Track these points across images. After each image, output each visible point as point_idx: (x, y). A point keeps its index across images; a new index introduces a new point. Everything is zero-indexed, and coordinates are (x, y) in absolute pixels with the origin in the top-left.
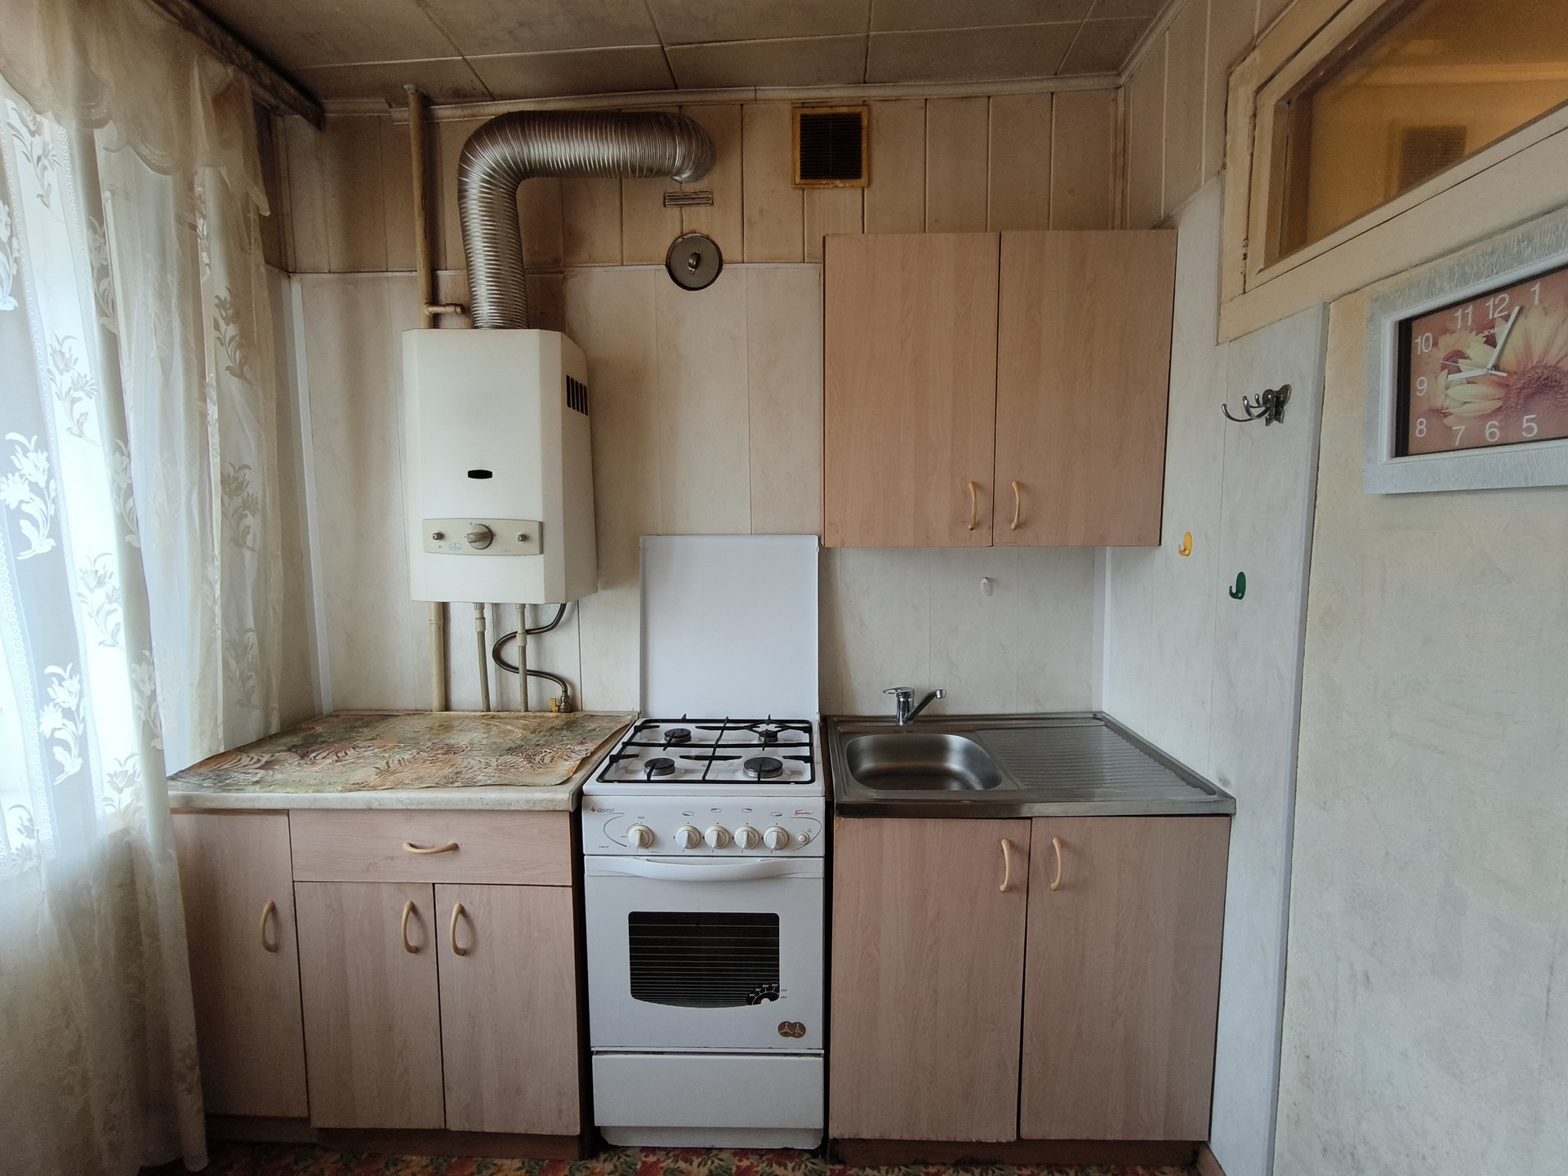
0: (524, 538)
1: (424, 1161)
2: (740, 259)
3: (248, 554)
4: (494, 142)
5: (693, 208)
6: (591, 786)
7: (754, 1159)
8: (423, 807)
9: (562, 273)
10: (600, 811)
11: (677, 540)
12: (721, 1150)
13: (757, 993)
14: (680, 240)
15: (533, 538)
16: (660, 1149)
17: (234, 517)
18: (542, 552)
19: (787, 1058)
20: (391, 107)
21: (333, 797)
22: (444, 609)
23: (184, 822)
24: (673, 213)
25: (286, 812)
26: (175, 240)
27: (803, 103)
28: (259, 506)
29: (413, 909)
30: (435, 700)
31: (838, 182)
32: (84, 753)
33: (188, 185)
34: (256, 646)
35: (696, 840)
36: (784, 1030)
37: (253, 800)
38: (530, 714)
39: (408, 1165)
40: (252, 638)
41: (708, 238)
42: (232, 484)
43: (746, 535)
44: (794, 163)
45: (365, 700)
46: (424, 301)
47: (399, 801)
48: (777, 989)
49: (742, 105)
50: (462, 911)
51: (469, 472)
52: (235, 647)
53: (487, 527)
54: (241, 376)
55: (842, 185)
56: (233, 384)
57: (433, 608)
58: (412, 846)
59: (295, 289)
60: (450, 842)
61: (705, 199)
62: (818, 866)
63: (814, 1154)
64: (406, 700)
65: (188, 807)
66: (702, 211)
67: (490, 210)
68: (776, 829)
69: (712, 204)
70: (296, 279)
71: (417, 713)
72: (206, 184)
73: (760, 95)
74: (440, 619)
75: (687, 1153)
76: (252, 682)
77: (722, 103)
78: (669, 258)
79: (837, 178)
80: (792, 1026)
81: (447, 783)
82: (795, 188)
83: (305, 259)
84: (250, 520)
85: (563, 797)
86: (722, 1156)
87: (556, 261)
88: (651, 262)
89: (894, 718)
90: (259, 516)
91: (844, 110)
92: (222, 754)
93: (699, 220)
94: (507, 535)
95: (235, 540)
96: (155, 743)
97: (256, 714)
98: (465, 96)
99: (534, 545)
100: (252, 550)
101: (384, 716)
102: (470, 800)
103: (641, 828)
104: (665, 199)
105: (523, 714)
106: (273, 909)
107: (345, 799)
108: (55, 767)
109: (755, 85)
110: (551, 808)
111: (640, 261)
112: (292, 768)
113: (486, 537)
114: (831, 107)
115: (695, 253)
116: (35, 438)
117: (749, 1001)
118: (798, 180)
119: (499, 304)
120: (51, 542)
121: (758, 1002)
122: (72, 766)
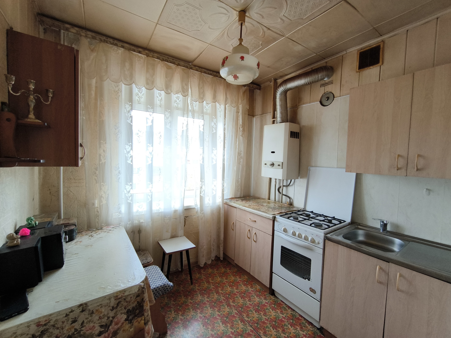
0: (279, 165)
1: (247, 278)
2: (339, 96)
3: (240, 165)
4: (283, 86)
5: (328, 86)
6: (278, 217)
7: (303, 319)
8: (251, 212)
9: (297, 107)
10: (278, 222)
11: (317, 168)
12: (297, 312)
13: (305, 277)
14: (324, 94)
15: (281, 165)
16: (284, 303)
17: (239, 159)
18: (282, 168)
19: (311, 297)
20: (271, 82)
21: (241, 207)
22: (270, 179)
23: (226, 206)
24: (323, 88)
25: (236, 208)
26: (235, 117)
27: (361, 49)
28: (243, 158)
29: (249, 230)
30: (267, 197)
31: (371, 67)
32: (216, 192)
33: (238, 108)
34: (240, 181)
35: (294, 234)
36: (311, 290)
37: (232, 204)
38: (282, 204)
39: (244, 276)
40: (240, 180)
41: (331, 92)
42: (239, 154)
43: (336, 168)
44: (357, 66)
45: (257, 195)
46: (272, 118)
47: (248, 210)
48: (310, 278)
49: (343, 56)
50: (255, 233)
51: (271, 152)
52: (237, 181)
53: (273, 163)
54: (242, 136)
55: (372, 68)
56: (241, 138)
57: (268, 179)
58: (250, 219)
59: (255, 119)
60: (255, 220)
61: (331, 83)
62: (321, 251)
63: (318, 329)
64: (263, 197)
65: (226, 204)
66: (330, 86)
67: (281, 100)
68: (312, 238)
69: (333, 84)
70: (255, 117)
71: (264, 199)
72: (241, 106)
73: (347, 52)
74: (269, 181)
75: (289, 308)
76: (239, 187)
77: (337, 57)
78: (321, 99)
79: (370, 66)
80: (313, 290)
81: (256, 209)
82: (357, 73)
83: (256, 113)
84: (241, 160)
85: (271, 216)
86: (296, 313)
87: (296, 105)
88: (316, 101)
89: (379, 229)
90: (242, 159)
91: (374, 46)
92: (233, 198)
93: (329, 88)
94: (276, 164)
95: (239, 163)
96: (223, 192)
97: (239, 193)
98: (282, 77)
99: (281, 167)
100: (241, 165)
101: (259, 198)
102: (257, 213)
103: (284, 228)
104: (321, 85)
105: (281, 203)
106: (233, 223)
107: (242, 207)
108: (213, 193)
109: (346, 50)
110: (269, 218)
111: (314, 102)
112: (240, 202)
113: (273, 165)
114: (370, 46)
115: (327, 97)
116: (215, 148)
117: (303, 278)
118: (357, 70)
119: (282, 118)
120: (215, 162)
121: (305, 279)
122: (214, 193)
